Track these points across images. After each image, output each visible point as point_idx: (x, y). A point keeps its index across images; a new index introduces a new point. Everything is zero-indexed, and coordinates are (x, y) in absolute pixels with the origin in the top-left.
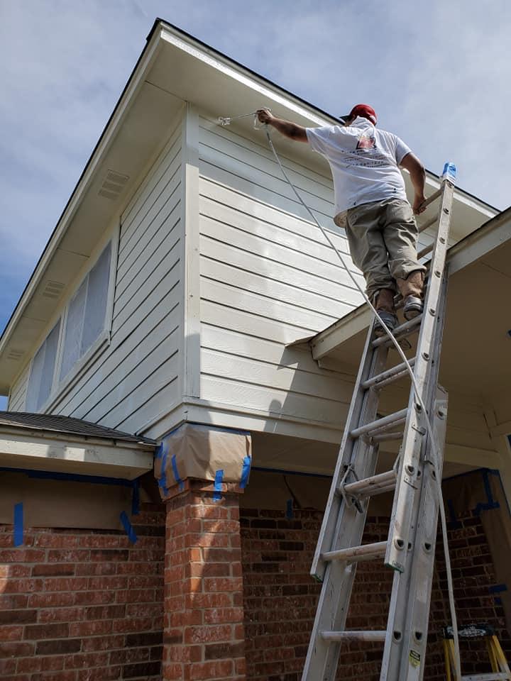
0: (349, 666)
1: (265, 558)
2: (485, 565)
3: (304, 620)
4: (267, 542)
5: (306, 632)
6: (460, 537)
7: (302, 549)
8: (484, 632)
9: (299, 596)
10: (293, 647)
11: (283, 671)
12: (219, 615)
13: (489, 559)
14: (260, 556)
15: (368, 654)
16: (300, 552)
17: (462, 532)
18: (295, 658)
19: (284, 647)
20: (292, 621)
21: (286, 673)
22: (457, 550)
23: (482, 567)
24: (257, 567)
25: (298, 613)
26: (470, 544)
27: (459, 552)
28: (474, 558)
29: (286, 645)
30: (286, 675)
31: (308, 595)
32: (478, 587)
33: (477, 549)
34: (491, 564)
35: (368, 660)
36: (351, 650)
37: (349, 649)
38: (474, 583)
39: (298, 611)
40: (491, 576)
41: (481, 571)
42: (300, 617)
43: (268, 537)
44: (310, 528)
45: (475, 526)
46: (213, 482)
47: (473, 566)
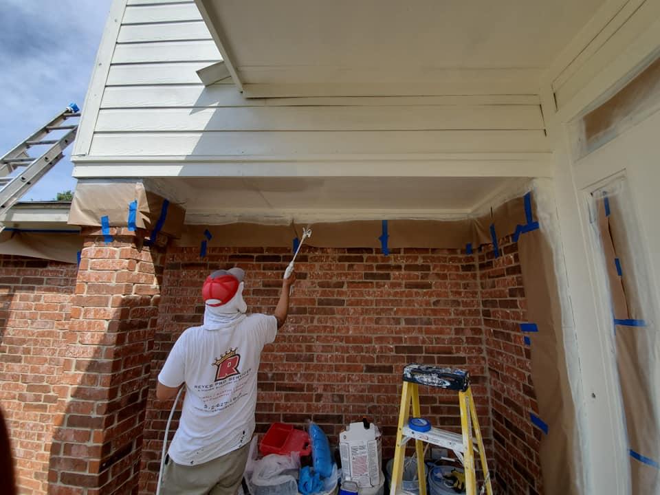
0: (343, 374)
1: (265, 285)
2: (518, 299)
3: (299, 334)
4: (269, 273)
5: (299, 344)
6: (500, 266)
7: (305, 278)
8: (448, 384)
9: (296, 315)
10: (283, 354)
11: (271, 370)
12: (92, 337)
13: (522, 292)
14: (261, 283)
15: (367, 366)
16: (302, 281)
17: (501, 261)
18: (285, 362)
19: (274, 353)
20: (285, 334)
21: (274, 372)
22: (496, 279)
23: (516, 300)
24: (256, 292)
25: (293, 328)
26: (508, 274)
27: (498, 282)
28: (510, 290)
29: (277, 351)
30: (274, 374)
31: (308, 315)
32: (511, 321)
33: (513, 279)
34: (523, 298)
35: (366, 372)
36: (347, 362)
37: (345, 360)
38: (507, 316)
39: (293, 327)
40: (523, 312)
41: (513, 304)
42: (295, 331)
43: (271, 268)
44: (316, 261)
45: (513, 254)
46: (101, 227)
47: (509, 298)
